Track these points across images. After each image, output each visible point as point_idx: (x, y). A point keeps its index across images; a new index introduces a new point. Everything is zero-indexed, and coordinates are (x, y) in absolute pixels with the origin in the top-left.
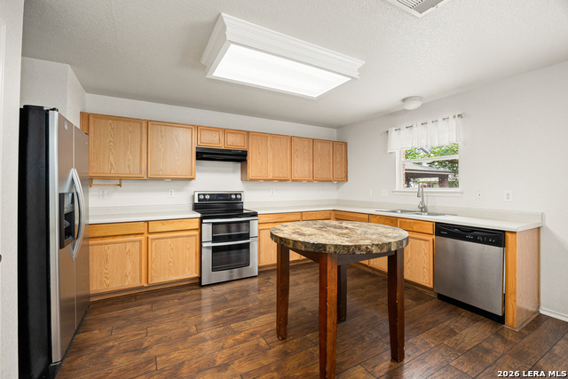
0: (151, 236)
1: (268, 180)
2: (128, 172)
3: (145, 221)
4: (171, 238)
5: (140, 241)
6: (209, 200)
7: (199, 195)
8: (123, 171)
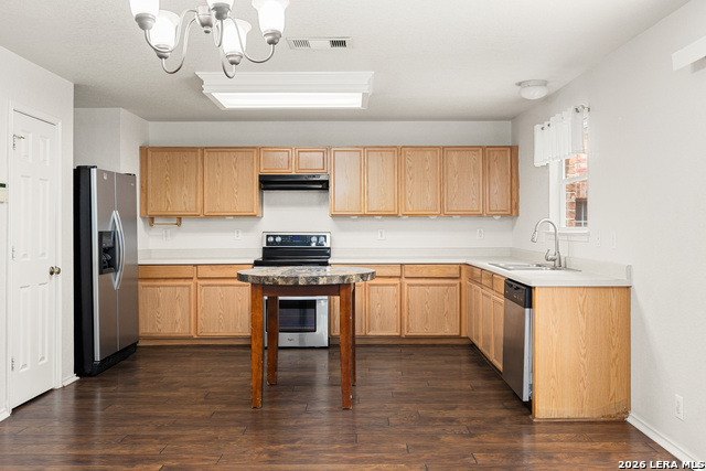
0: (201, 282)
1: (364, 215)
2: (184, 209)
3: (194, 265)
4: (221, 285)
5: (189, 286)
6: (281, 243)
7: (268, 236)
8: (179, 208)
